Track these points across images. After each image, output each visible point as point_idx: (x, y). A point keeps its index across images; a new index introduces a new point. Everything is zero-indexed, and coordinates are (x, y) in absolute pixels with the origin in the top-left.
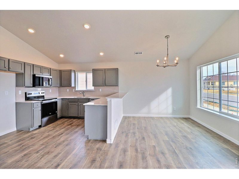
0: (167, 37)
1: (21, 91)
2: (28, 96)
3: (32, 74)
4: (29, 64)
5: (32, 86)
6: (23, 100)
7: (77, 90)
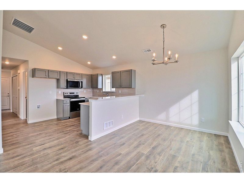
0: (163, 26)
1: (61, 91)
2: (65, 95)
3: (66, 79)
4: (63, 72)
5: (66, 87)
6: (62, 98)
7: (104, 91)
